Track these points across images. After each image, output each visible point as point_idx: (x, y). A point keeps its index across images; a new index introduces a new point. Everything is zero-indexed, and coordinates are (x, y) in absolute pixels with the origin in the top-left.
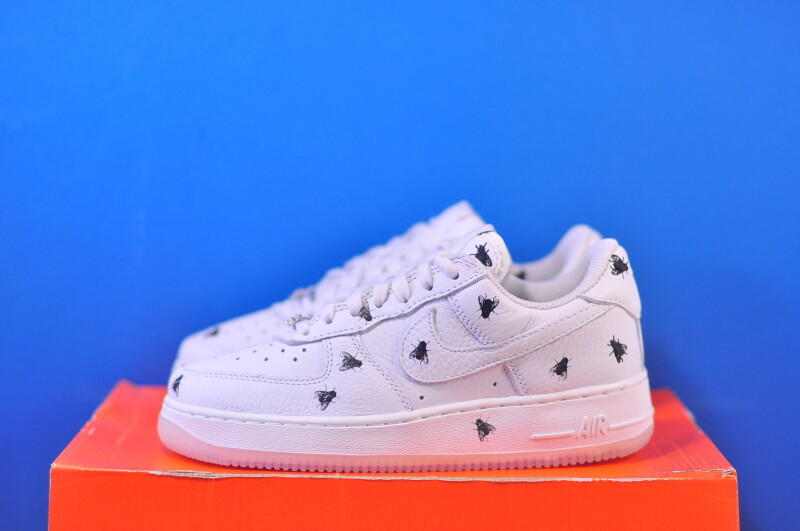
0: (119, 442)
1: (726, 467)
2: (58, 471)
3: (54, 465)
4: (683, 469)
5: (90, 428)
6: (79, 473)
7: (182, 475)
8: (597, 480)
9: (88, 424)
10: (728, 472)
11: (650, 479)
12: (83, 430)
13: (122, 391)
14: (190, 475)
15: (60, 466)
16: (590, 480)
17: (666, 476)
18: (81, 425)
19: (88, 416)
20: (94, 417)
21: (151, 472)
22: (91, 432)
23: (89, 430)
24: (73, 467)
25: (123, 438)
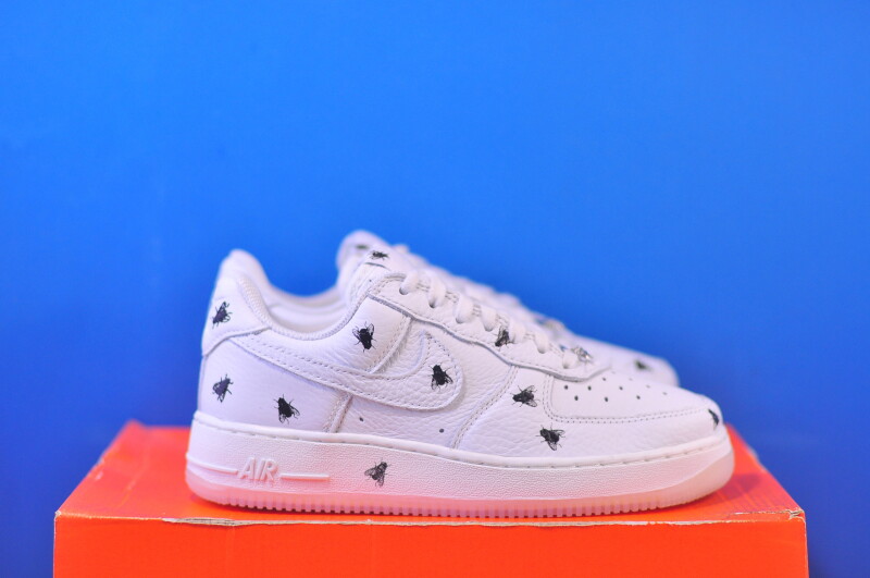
0: (129, 488)
1: (793, 509)
2: (63, 519)
3: (59, 513)
4: (746, 511)
5: (96, 473)
6: (86, 522)
7: (199, 522)
8: (653, 523)
9: (95, 468)
10: (795, 513)
11: (710, 522)
12: (89, 475)
13: (131, 432)
14: (207, 523)
15: (65, 514)
16: (645, 523)
17: (728, 518)
18: (88, 469)
19: (95, 460)
20: (102, 461)
21: (165, 520)
22: (99, 477)
23: (96, 474)
24: (79, 515)
25: (133, 483)
